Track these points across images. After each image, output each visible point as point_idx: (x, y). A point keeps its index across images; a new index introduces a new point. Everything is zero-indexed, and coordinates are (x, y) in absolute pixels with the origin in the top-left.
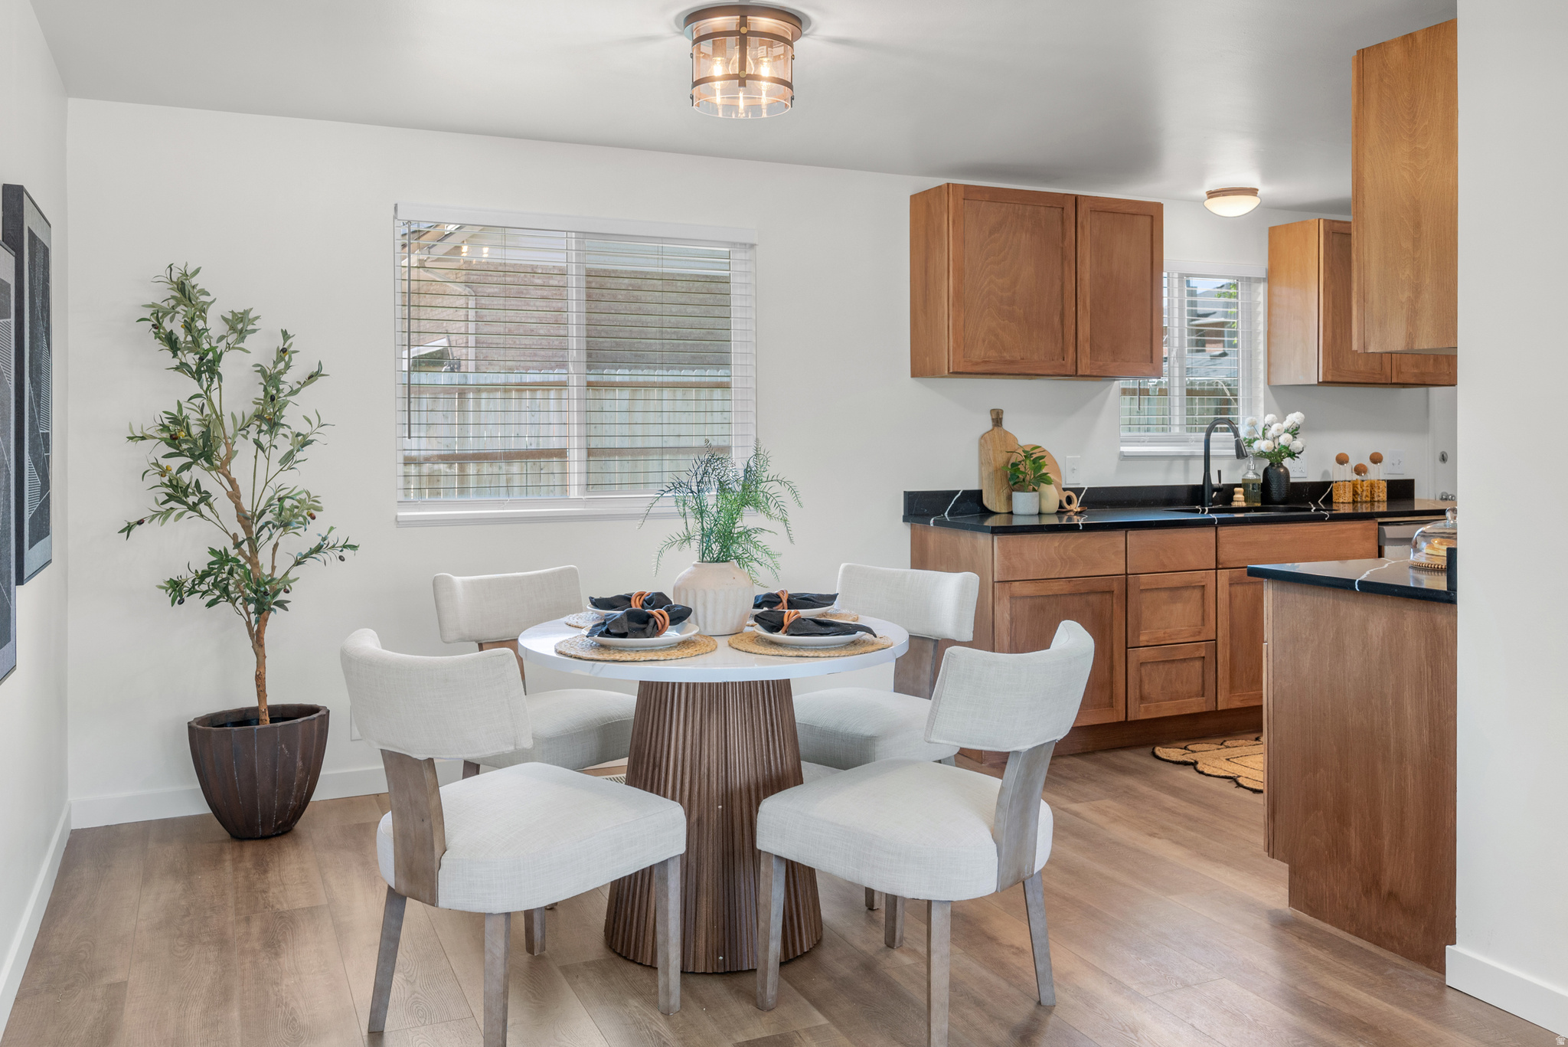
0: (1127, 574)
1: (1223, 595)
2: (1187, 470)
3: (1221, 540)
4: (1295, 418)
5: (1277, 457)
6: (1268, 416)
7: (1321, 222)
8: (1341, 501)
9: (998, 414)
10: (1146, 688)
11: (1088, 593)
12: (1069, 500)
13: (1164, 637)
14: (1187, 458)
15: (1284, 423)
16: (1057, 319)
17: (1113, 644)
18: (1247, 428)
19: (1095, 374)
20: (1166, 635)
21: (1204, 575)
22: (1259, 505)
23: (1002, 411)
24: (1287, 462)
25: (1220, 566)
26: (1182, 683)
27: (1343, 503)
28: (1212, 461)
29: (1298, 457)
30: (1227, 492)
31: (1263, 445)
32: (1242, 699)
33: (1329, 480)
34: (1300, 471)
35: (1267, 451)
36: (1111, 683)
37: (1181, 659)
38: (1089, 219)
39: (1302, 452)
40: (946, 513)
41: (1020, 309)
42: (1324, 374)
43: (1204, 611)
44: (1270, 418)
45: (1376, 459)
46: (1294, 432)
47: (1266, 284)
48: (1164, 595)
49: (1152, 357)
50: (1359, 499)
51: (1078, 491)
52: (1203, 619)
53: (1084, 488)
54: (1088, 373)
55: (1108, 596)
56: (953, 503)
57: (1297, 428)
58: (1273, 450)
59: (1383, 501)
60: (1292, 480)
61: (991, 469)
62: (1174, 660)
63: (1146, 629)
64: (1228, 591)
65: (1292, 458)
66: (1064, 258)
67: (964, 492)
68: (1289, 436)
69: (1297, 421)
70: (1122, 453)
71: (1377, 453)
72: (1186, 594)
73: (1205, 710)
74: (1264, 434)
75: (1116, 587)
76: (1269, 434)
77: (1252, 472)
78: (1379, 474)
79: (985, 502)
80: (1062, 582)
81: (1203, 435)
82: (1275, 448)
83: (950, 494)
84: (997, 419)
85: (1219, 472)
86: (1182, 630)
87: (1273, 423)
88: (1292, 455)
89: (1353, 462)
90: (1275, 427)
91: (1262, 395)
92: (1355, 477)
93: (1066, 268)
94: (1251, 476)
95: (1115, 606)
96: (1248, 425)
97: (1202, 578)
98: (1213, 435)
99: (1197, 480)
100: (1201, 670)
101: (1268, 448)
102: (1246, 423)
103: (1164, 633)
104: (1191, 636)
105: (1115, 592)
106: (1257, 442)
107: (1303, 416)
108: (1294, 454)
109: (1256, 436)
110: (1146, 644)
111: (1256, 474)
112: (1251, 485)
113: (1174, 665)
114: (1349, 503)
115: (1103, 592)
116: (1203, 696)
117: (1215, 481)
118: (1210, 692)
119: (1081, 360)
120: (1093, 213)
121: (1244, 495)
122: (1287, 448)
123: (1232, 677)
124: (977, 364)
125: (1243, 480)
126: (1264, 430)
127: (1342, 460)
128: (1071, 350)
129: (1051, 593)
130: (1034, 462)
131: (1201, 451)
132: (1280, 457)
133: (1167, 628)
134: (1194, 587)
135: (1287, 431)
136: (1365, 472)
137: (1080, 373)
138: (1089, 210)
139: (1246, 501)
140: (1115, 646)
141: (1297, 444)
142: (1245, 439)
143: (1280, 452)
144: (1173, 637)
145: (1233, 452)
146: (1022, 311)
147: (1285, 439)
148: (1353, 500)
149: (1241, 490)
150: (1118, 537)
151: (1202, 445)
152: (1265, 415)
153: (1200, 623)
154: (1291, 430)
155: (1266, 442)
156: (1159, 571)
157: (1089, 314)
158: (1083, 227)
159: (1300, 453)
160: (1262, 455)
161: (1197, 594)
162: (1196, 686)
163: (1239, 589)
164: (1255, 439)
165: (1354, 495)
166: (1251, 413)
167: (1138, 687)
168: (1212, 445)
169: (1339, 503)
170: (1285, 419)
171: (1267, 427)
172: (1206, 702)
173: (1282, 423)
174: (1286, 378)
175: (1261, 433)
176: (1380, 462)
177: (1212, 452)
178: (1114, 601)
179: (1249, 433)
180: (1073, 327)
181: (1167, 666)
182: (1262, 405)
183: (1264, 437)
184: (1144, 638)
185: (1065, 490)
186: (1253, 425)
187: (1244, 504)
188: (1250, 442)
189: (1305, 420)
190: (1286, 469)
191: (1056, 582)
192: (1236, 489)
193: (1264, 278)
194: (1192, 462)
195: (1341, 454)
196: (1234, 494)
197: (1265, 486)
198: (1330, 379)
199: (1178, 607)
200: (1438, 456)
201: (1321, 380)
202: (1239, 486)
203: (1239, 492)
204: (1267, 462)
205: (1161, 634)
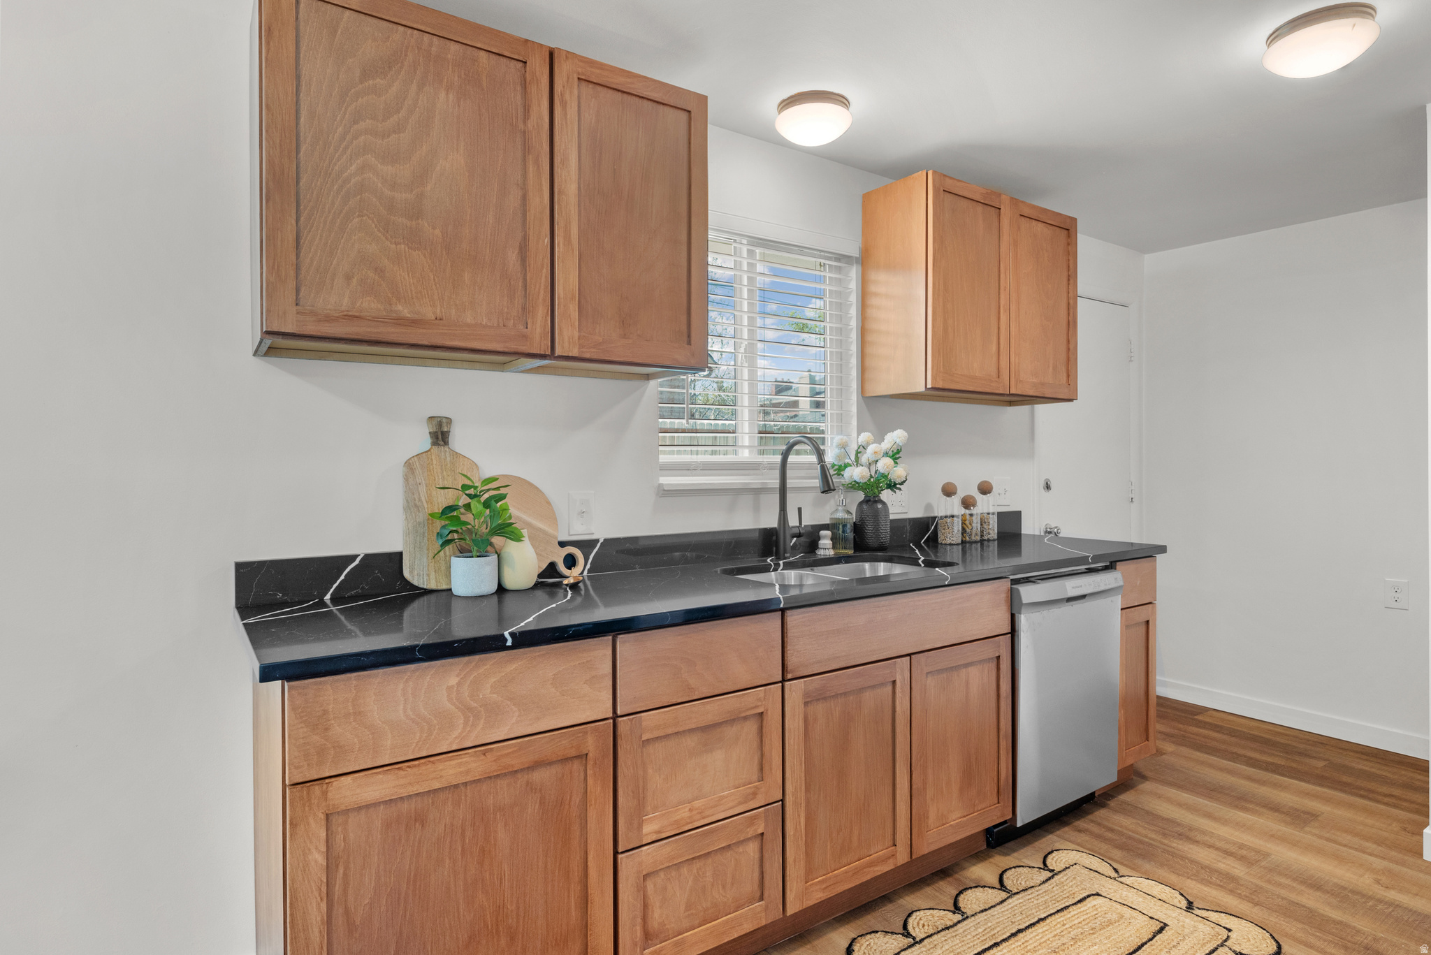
0: (615, 716)
1: (794, 724)
2: (757, 508)
3: (791, 633)
4: (897, 437)
5: (872, 491)
6: (862, 434)
7: (930, 174)
8: (948, 542)
9: (440, 424)
10: (657, 915)
11: (528, 768)
12: (570, 562)
13: (690, 817)
14: (758, 491)
15: (883, 444)
16: (512, 256)
17: (586, 853)
18: (837, 451)
19: (587, 356)
20: (694, 812)
21: (762, 695)
22: (850, 552)
23: (449, 421)
24: (886, 495)
25: (789, 676)
26: (724, 887)
27: (950, 544)
28: (789, 496)
29: (900, 489)
30: (810, 539)
31: (856, 473)
32: (824, 886)
33: (932, 515)
34: (900, 506)
35: (861, 481)
36: (585, 928)
37: (723, 848)
38: (576, 92)
39: (904, 481)
40: (328, 597)
41: (434, 228)
42: (934, 378)
43: (762, 755)
44: (865, 437)
45: (985, 489)
46: (895, 455)
47: (860, 268)
48: (690, 742)
49: (689, 336)
50: (968, 539)
51: (585, 546)
52: (761, 769)
53: (597, 541)
54: (575, 353)
55: (576, 765)
56: (342, 577)
57: (898, 452)
58: (870, 479)
59: (994, 540)
60: (892, 517)
61: (421, 517)
62: (709, 853)
63: (655, 809)
64: (802, 716)
65: (892, 490)
66: (527, 149)
67: (367, 557)
68: (889, 461)
69: (898, 441)
70: (661, 485)
71: (986, 482)
72: (731, 731)
73: (764, 923)
74: (857, 458)
75: (593, 744)
76: (864, 459)
77: (842, 508)
78: (986, 506)
79: (406, 574)
80: (466, 758)
81: (778, 458)
82: (871, 476)
83: (336, 564)
84: (440, 436)
85: (800, 510)
86: (724, 797)
87: (868, 444)
88: (892, 486)
89: (961, 494)
90: (871, 448)
91: (854, 409)
92: (963, 511)
93: (531, 168)
94: (841, 515)
95: (590, 781)
96: (837, 446)
97: (759, 700)
98: (792, 459)
99: (771, 521)
100: (757, 856)
101: (862, 477)
102: (834, 444)
103: (691, 810)
104: (740, 803)
105: (590, 755)
106: (849, 469)
107: (906, 434)
108: (895, 484)
109: (847, 461)
110: (654, 837)
111: (849, 512)
112: (841, 527)
113: (710, 860)
114: (958, 544)
115: (565, 760)
116: (761, 898)
117: (793, 521)
118: (774, 890)
119: (560, 329)
120: (584, 84)
121: (832, 539)
122: (884, 476)
123: (808, 854)
124: (328, 319)
125: (831, 519)
126: (858, 453)
127: (949, 491)
128: (542, 312)
129: (437, 785)
130: (487, 504)
131: (776, 483)
132: (877, 488)
133: (696, 799)
134: (745, 718)
135: (886, 454)
136: (974, 505)
137: (558, 352)
138: (576, 77)
139: (834, 547)
140: (590, 858)
141: (898, 472)
142: (833, 466)
143: (877, 482)
144: (707, 813)
145: (816, 482)
146: (437, 232)
147: (884, 464)
148: (962, 541)
149: (828, 533)
150: (599, 649)
151: (777, 473)
152: (859, 434)
153: (755, 777)
154: (890, 453)
155: (860, 468)
156: (680, 701)
157: (576, 253)
158: (564, 104)
159: (902, 483)
160: (854, 486)
161: (751, 728)
162: (749, 885)
163: (819, 709)
164: (846, 466)
165: (962, 534)
166: (841, 432)
167: (639, 920)
168: (789, 473)
169: (946, 544)
170: (883, 440)
171: (861, 449)
172: (766, 908)
173: (880, 444)
174: (885, 384)
175: (853, 458)
176: (990, 492)
177: (790, 483)
178: (589, 772)
179: (839, 457)
180: (546, 271)
181: (697, 865)
182: (854, 422)
183: (857, 462)
184: (650, 829)
185: (562, 544)
186: (843, 446)
187: (832, 552)
188: (840, 469)
189: (908, 439)
190: (884, 503)
191: (451, 759)
192: (823, 533)
193: (856, 258)
194: (764, 498)
195: (948, 484)
196: (819, 539)
197: (858, 528)
198: (940, 385)
199: (717, 758)
200: (1042, 484)
201: (929, 386)
202: (825, 527)
203: (825, 537)
204: (861, 496)
205: (683, 813)
